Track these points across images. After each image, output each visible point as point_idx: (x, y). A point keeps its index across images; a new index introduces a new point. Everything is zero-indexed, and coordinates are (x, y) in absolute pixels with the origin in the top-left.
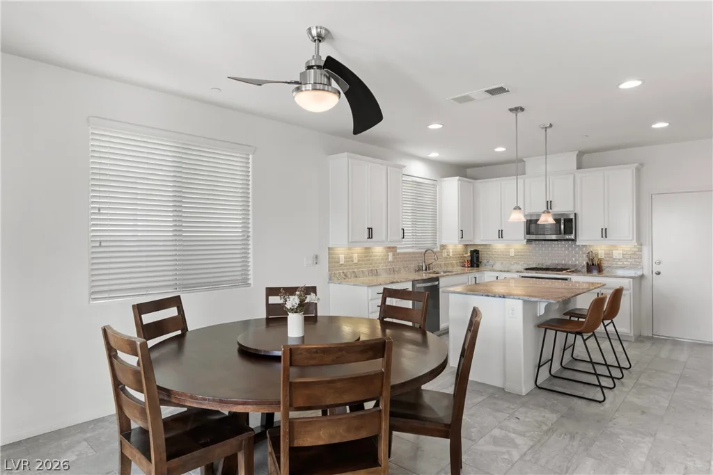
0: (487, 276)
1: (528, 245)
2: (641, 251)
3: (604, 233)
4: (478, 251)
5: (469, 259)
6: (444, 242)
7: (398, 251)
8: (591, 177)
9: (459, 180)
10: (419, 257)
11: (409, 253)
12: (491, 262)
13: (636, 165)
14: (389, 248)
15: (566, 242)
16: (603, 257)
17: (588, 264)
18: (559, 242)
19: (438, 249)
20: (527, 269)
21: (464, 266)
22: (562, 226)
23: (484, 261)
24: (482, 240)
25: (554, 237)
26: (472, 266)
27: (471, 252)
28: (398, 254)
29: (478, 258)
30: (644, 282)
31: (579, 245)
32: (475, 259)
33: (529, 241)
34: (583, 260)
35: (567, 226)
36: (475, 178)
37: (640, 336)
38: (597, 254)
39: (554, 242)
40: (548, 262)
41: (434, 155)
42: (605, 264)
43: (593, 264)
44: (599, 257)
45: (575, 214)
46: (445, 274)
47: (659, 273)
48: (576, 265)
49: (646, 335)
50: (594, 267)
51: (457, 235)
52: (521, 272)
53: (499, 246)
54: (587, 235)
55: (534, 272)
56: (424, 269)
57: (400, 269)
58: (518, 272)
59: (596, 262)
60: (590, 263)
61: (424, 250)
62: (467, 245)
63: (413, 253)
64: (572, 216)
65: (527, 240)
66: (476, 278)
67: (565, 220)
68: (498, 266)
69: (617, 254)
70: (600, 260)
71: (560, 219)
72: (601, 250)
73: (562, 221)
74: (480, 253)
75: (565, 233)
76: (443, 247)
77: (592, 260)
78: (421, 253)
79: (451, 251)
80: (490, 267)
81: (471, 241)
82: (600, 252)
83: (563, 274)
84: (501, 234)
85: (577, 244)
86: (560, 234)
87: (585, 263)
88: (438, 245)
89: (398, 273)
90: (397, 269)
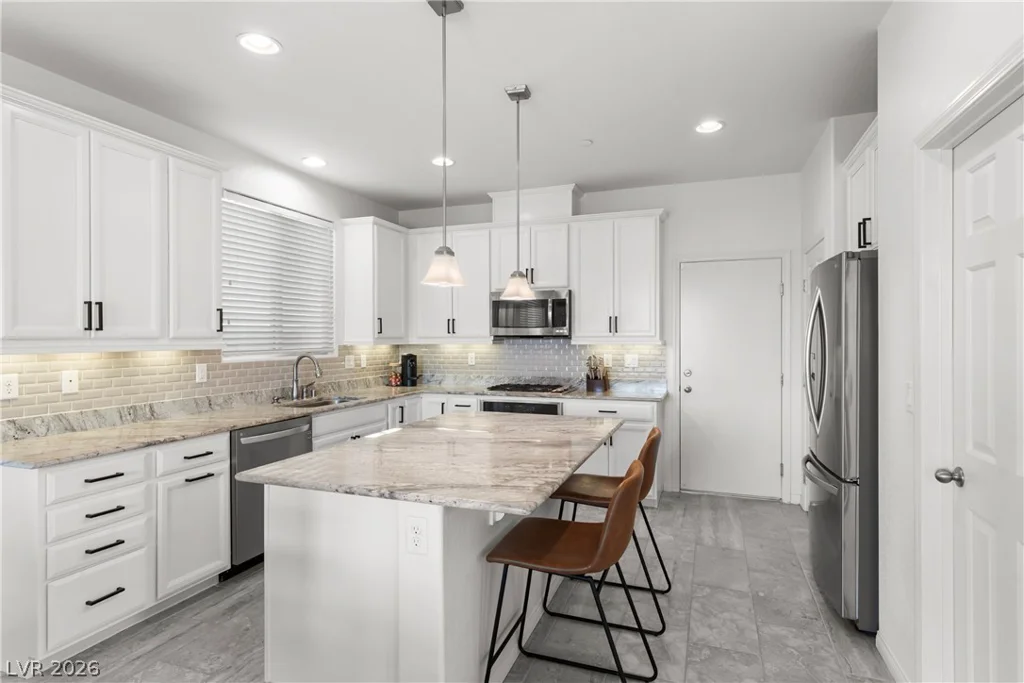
0: (425, 403)
1: (494, 346)
2: (665, 355)
3: (614, 324)
4: (415, 356)
5: (399, 370)
6: (347, 341)
7: (225, 360)
8: (596, 228)
9: (375, 223)
10: (285, 371)
11: (259, 364)
12: (438, 376)
13: (661, 211)
14: (196, 353)
15: (555, 340)
16: (610, 365)
17: (588, 377)
18: (546, 341)
19: (335, 354)
20: (492, 389)
21: (389, 384)
22: (550, 314)
23: (427, 375)
24: (421, 338)
25: (538, 332)
26: (403, 384)
27: (405, 358)
28: (226, 366)
29: (414, 369)
30: (669, 405)
31: (575, 346)
32: (409, 373)
33: (498, 339)
34: (580, 370)
35: (557, 311)
36: (410, 227)
37: (663, 492)
38: (602, 361)
39: (536, 341)
40: (527, 375)
41: (314, 163)
42: (612, 377)
43: (596, 378)
44: (605, 366)
45: (570, 292)
46: (342, 404)
47: (689, 390)
48: (569, 380)
49: (670, 490)
50: (598, 382)
51: (370, 326)
52: (483, 394)
53: (451, 348)
54: (587, 327)
55: (504, 393)
56: (295, 395)
57: (228, 400)
58: (477, 394)
59: (600, 375)
60: (592, 376)
61: (296, 358)
62: (398, 346)
63: (270, 364)
64: (564, 296)
65: (495, 336)
66: (402, 408)
67: (553, 301)
68: (448, 384)
69: (631, 360)
70: (606, 370)
71: (547, 301)
72: (607, 353)
73: (550, 305)
74: (418, 359)
75: (554, 325)
76: (346, 350)
77: (595, 370)
78: (289, 363)
79: (363, 357)
80: (434, 386)
81: (401, 338)
82: (605, 357)
83: (551, 397)
84: (451, 326)
85: (573, 343)
86: (546, 325)
87: (583, 375)
88: (335, 347)
89: (222, 408)
90: (221, 400)
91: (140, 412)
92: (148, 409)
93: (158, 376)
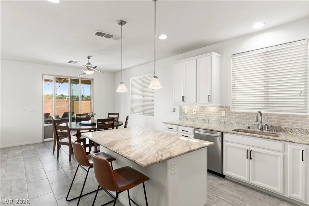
7: (232, 110)
14: (222, 107)
28: (232, 113)
89: (229, 126)
90: (229, 123)
91: (206, 121)
92: (208, 121)
93: (211, 113)
